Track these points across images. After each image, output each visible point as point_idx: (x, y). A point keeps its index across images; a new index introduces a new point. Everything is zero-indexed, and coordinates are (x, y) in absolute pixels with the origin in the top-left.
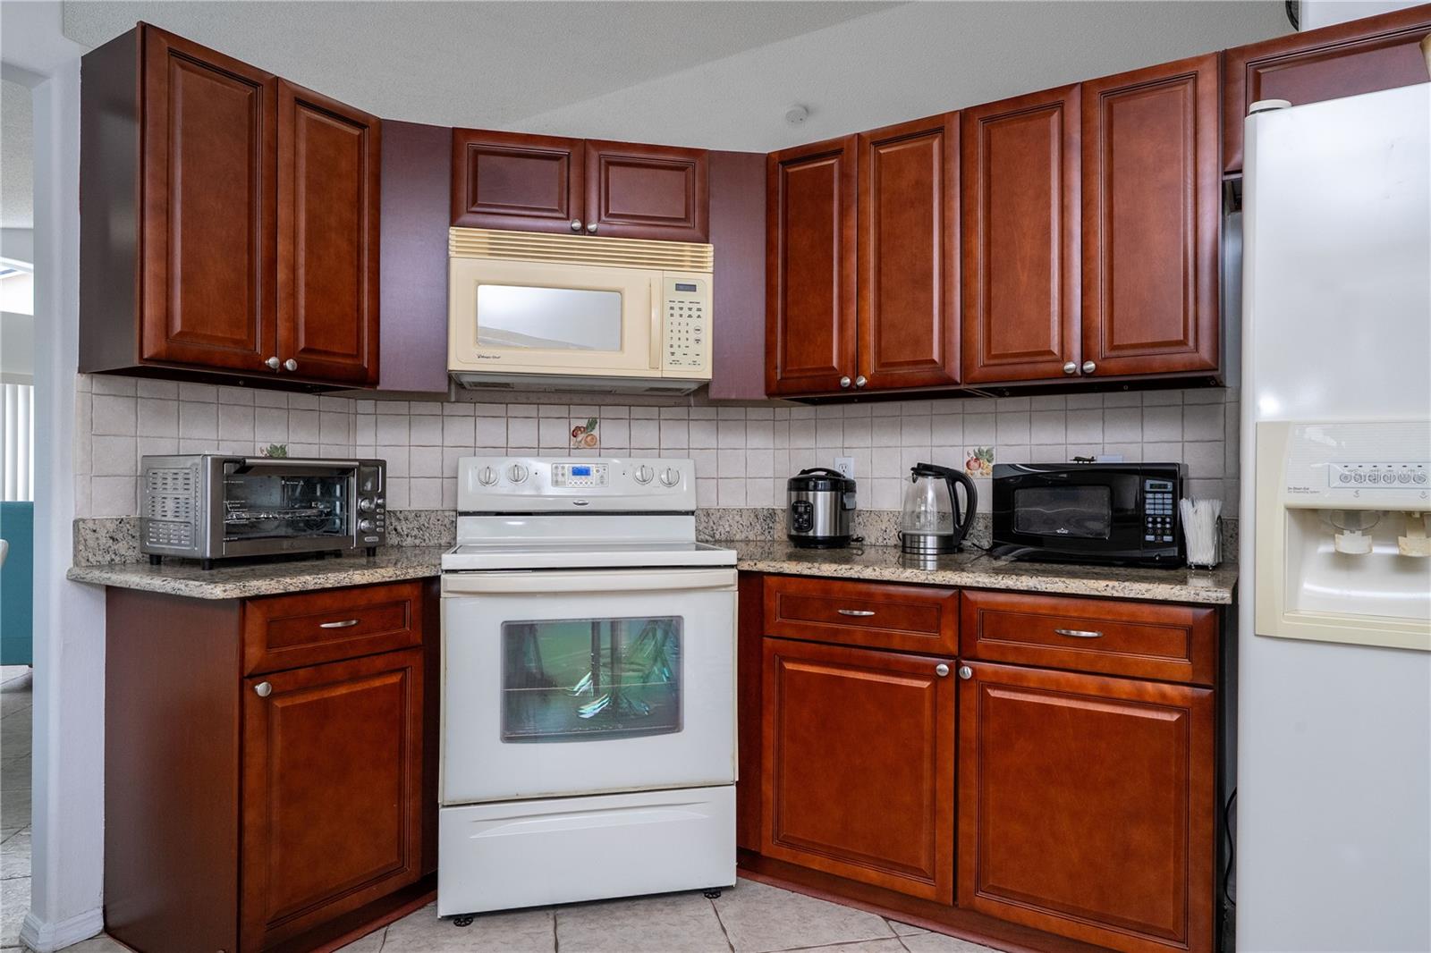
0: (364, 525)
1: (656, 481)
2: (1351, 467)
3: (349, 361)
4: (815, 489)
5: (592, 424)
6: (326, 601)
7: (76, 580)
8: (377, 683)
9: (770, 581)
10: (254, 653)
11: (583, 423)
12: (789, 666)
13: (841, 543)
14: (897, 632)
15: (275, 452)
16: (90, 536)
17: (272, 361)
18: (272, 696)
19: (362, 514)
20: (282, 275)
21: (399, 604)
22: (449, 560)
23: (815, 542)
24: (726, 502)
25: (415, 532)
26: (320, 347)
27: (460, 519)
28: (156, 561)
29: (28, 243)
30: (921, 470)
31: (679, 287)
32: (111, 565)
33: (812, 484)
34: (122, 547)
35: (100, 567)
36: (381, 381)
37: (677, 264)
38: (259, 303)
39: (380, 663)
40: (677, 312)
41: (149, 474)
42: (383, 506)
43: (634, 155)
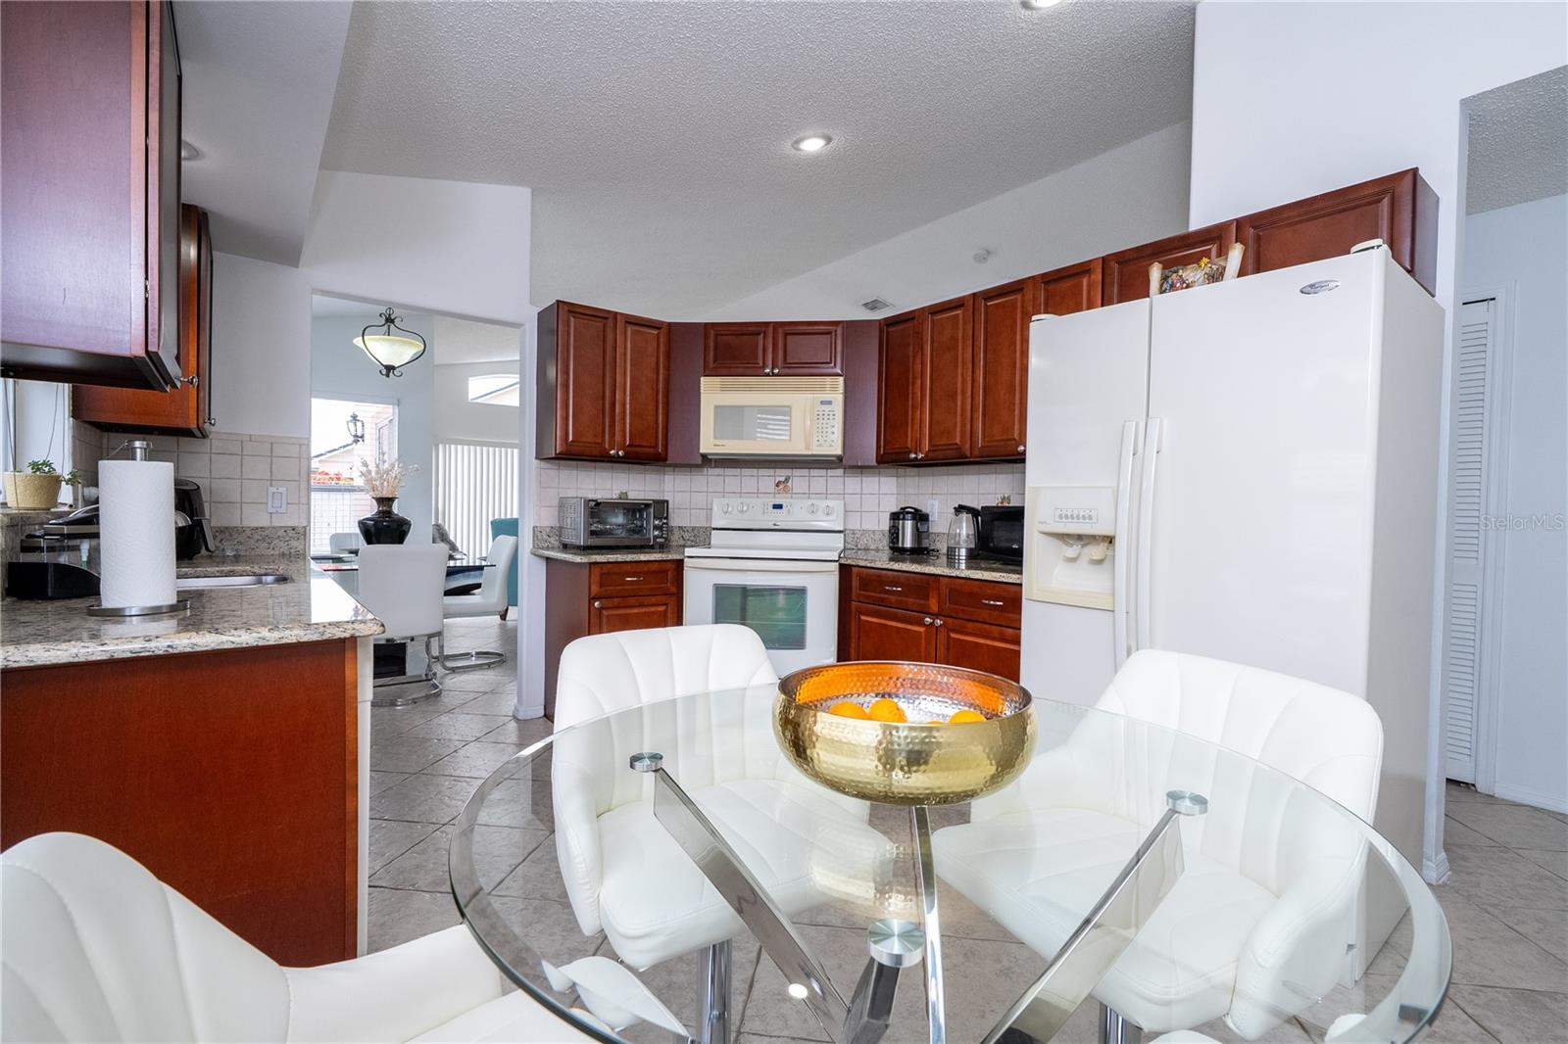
0: (656, 533)
1: (820, 512)
2: (1064, 511)
3: (651, 450)
4: (904, 519)
5: (787, 480)
6: (628, 568)
7: (532, 553)
8: (653, 609)
9: (855, 570)
10: (595, 588)
11: (783, 479)
12: (863, 618)
13: (920, 552)
14: (910, 600)
15: (623, 495)
16: (539, 534)
17: (612, 452)
18: (601, 609)
19: (656, 527)
20: (618, 410)
21: (666, 572)
22: (688, 551)
23: (903, 550)
24: (865, 526)
25: (692, 538)
26: (637, 443)
27: (713, 532)
28: (565, 547)
29: (517, 366)
30: (960, 509)
31: (822, 403)
32: (548, 548)
33: (901, 516)
34: (552, 540)
35: (543, 548)
36: (669, 458)
37: (822, 389)
38: (607, 424)
39: (654, 600)
40: (821, 417)
41: (562, 504)
42: (667, 524)
43: (801, 328)
